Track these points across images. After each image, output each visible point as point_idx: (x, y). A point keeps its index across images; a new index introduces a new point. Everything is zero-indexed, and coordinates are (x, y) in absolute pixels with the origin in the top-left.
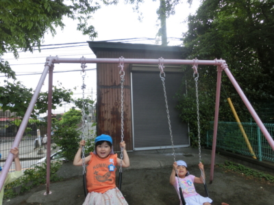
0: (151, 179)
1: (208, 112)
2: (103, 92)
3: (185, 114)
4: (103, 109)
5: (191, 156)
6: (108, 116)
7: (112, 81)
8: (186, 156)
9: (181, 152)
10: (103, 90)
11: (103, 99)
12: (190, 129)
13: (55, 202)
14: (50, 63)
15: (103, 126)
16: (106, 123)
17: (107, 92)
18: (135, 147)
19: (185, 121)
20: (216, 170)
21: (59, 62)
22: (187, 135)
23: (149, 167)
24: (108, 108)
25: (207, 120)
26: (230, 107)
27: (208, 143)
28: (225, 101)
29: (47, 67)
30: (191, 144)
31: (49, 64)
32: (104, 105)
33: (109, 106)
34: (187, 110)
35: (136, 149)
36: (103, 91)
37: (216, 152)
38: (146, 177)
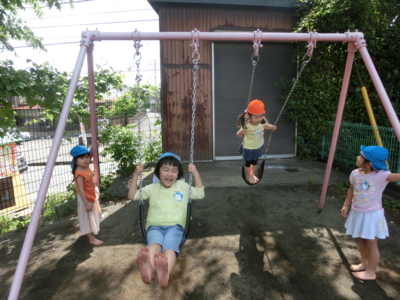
0: (237, 203)
1: (327, 106)
2: (170, 75)
3: (293, 110)
4: (170, 100)
5: (296, 170)
6: (178, 110)
7: (183, 57)
8: (288, 170)
9: (281, 165)
10: (170, 70)
11: (170, 86)
12: (299, 131)
13: (109, 227)
14: (87, 40)
15: (171, 125)
16: (175, 121)
17: (177, 74)
18: (217, 155)
19: (291, 120)
20: (329, 193)
21: (100, 38)
22: (294, 140)
23: (235, 185)
24: (177, 98)
25: (326, 119)
26: (363, 100)
27: (323, 153)
28: (358, 90)
29: (84, 48)
30: (298, 154)
31: (86, 44)
32: (171, 93)
33: (178, 95)
34: (296, 104)
35: (218, 158)
36: (170, 72)
37: (334, 166)
38: (230, 199)
